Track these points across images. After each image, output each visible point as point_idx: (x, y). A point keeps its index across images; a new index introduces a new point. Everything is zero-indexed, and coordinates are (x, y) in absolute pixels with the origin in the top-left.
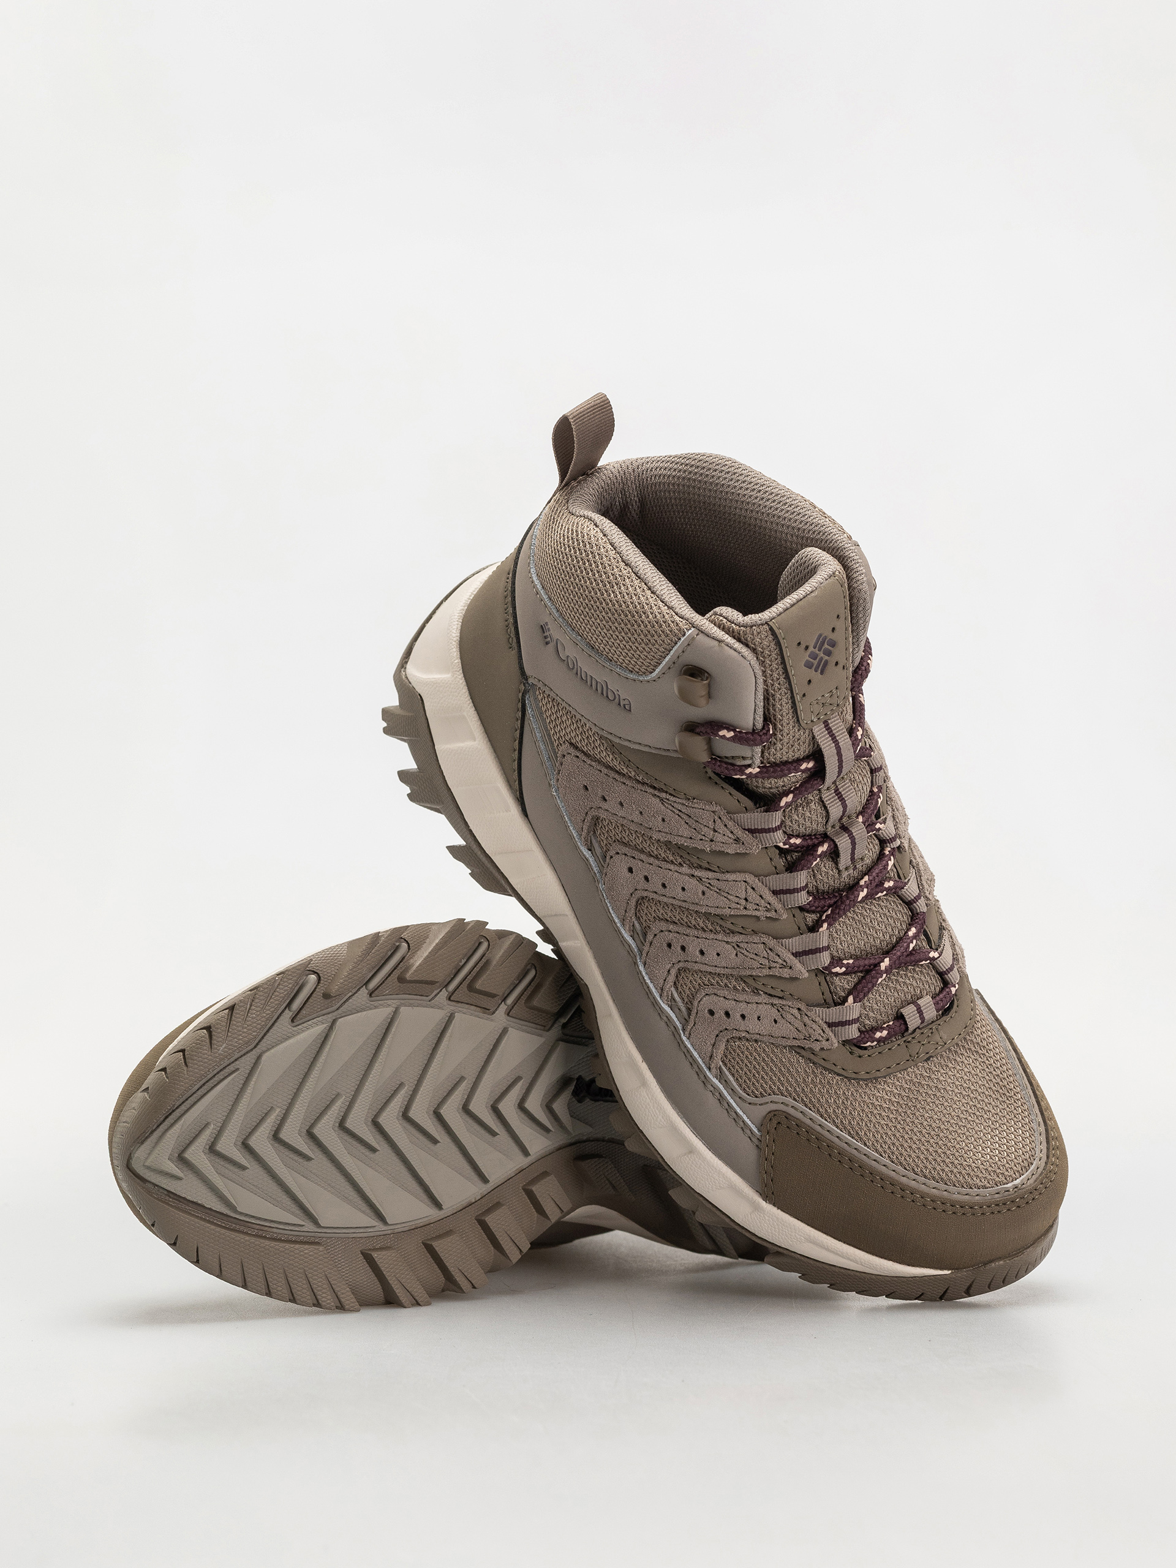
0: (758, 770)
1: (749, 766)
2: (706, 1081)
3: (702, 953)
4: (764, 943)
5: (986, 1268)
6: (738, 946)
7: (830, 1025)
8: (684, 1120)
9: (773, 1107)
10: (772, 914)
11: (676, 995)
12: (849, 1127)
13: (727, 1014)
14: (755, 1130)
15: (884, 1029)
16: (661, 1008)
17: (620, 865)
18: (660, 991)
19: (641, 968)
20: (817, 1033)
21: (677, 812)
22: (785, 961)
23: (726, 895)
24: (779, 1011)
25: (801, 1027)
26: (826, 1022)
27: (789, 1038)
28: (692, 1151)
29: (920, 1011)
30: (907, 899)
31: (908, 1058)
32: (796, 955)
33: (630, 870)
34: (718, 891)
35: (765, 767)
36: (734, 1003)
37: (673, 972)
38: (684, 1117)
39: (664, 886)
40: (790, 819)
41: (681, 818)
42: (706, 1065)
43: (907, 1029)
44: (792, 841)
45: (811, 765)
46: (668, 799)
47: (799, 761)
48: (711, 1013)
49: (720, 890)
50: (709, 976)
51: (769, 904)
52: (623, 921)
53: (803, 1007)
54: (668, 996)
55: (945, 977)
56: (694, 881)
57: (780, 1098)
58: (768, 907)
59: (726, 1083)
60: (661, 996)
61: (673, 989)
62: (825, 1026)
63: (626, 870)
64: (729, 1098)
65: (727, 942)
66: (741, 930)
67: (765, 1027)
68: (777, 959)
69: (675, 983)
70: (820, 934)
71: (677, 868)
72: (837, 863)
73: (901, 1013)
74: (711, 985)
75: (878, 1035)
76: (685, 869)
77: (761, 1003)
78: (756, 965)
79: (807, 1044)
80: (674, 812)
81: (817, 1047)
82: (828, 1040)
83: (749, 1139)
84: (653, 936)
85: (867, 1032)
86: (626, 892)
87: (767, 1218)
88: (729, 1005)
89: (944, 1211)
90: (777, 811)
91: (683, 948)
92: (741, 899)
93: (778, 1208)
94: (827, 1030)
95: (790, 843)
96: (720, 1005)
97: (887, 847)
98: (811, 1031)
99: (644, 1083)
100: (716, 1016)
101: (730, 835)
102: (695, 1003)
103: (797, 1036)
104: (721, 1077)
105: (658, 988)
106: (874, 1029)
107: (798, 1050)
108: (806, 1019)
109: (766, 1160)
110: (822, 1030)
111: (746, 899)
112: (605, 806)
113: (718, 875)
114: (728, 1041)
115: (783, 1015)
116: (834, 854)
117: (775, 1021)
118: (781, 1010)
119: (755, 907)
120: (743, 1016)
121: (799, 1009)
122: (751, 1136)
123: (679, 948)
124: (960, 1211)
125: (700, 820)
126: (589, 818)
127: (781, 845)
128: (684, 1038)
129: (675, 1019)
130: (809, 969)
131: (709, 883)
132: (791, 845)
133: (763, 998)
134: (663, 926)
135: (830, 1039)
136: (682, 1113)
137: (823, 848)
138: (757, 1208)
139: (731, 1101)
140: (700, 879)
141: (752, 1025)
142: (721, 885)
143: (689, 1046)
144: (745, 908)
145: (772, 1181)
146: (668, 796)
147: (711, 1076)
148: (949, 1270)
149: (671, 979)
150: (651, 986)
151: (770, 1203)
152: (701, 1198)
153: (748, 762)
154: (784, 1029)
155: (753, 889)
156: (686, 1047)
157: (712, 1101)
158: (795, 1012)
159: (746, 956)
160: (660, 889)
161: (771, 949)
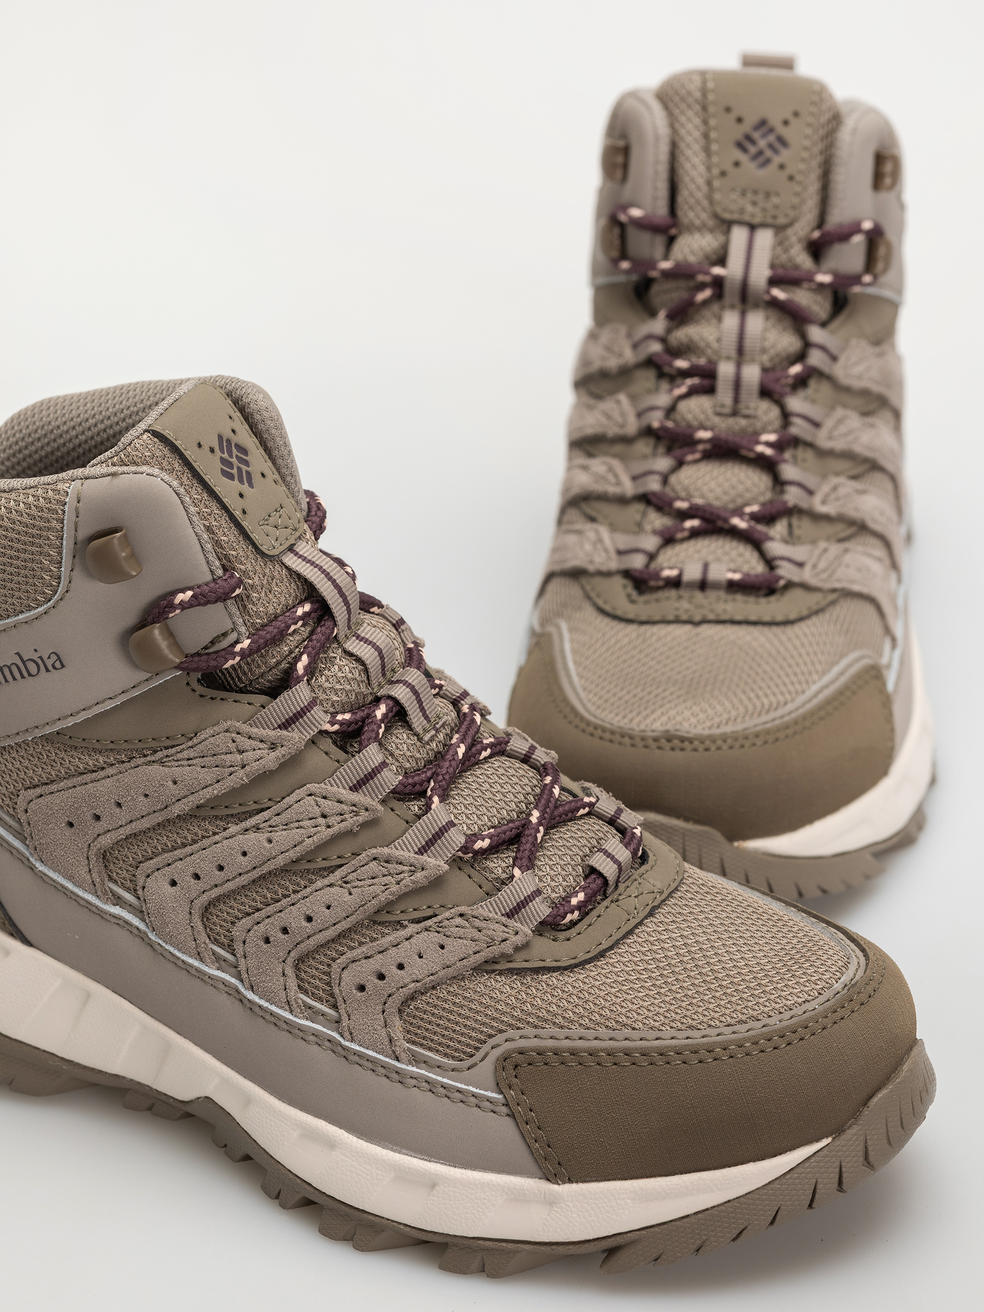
0: (249, 641)
1: (237, 642)
2: (401, 1078)
3: (309, 919)
4: (375, 859)
5: (871, 1107)
6: (346, 883)
7: (510, 915)
8: (404, 1151)
9: (497, 1052)
10: (364, 816)
11: (309, 1001)
12: (602, 1021)
13: (381, 977)
14: (494, 1095)
15: (577, 892)
16: (301, 1029)
17: (158, 887)
18: (287, 1007)
19: (250, 995)
20: (499, 932)
21: (186, 763)
22: (411, 866)
23: (296, 824)
24: (438, 932)
25: (477, 935)
26: (502, 915)
27: (469, 956)
28: (432, 1184)
29: (609, 855)
30: (521, 753)
31: (627, 917)
32: (422, 851)
33: (173, 883)
34: (285, 827)
35: (253, 635)
36: (380, 956)
37: (290, 971)
38: (403, 1147)
39: (221, 868)
40: (321, 691)
41: (194, 765)
42: (390, 1057)
43: (606, 882)
44: (340, 717)
45: (307, 607)
46: (167, 756)
47: (291, 608)
48: (362, 988)
49: (286, 825)
50: (333, 945)
51: (354, 805)
52: (200, 957)
53: (463, 909)
54: (299, 1006)
55: (619, 823)
56: (251, 835)
57: (499, 1038)
58: (355, 809)
59: (426, 1063)
60: (291, 1012)
61: (302, 996)
62: (504, 919)
63: (168, 887)
64: (440, 1079)
65: (331, 885)
66: (339, 862)
67: (434, 961)
68: (401, 868)
69: (299, 986)
70: (435, 811)
71: (224, 834)
72: (410, 728)
73: (589, 866)
74: (342, 955)
75: (574, 901)
76: (233, 829)
77: (411, 937)
78: (378, 889)
79: (496, 950)
80: (182, 766)
81: (507, 948)
82: (517, 933)
83: (492, 1113)
84: (242, 945)
85: (561, 905)
86: (183, 916)
87: (571, 1205)
88: (376, 963)
89: (775, 1048)
90: (299, 683)
91: (285, 931)
92: (316, 818)
93: (577, 1182)
94: (511, 922)
95: (338, 720)
96: (364, 971)
97: (462, 705)
98: (490, 933)
99: (332, 1144)
100: (369, 987)
101: (262, 745)
102: (336, 990)
103: (477, 948)
104: (416, 1060)
105: (283, 1005)
106: (566, 899)
107: (489, 968)
108: (477, 923)
109: (527, 1124)
110: (504, 925)
111: (324, 816)
112: (103, 825)
113: (276, 808)
114: (400, 1011)
115: (447, 933)
116: (399, 715)
117: (442, 947)
118: (441, 929)
119: (339, 818)
120: (401, 967)
121: (461, 915)
122: (492, 1107)
123: (280, 935)
124: (794, 1038)
125: (217, 750)
126: (93, 859)
127: (328, 727)
128: (347, 1044)
129: (325, 1030)
130: (446, 859)
131: (270, 826)
132: (341, 723)
133: (412, 928)
134: (247, 922)
135: (518, 929)
136: (396, 1145)
137: (381, 711)
138: (551, 1202)
139: (445, 1080)
140: (257, 828)
141: (417, 969)
142: (284, 817)
143: (358, 1048)
144: (329, 827)
145: (549, 1147)
146: (165, 752)
147: (404, 1066)
148: (827, 1137)
149: (292, 983)
150: (273, 1008)
151: (564, 1183)
152: (480, 1242)
153: (233, 637)
154: (457, 948)
155: (325, 798)
156: (355, 1053)
157: (424, 1098)
158: (459, 920)
159: (361, 886)
160: (219, 876)
161: (387, 862)
